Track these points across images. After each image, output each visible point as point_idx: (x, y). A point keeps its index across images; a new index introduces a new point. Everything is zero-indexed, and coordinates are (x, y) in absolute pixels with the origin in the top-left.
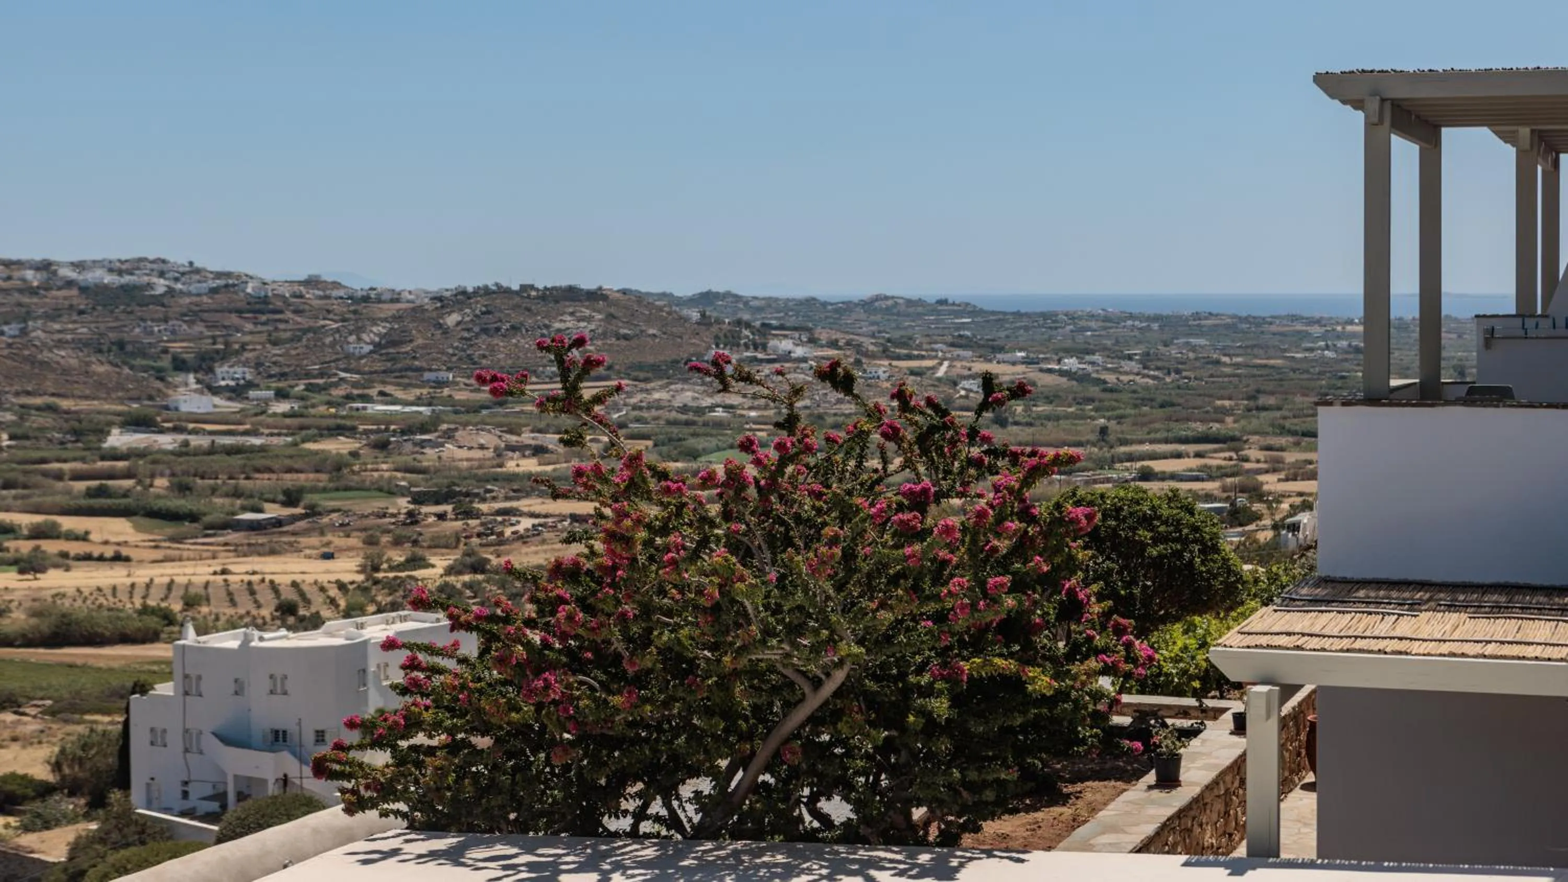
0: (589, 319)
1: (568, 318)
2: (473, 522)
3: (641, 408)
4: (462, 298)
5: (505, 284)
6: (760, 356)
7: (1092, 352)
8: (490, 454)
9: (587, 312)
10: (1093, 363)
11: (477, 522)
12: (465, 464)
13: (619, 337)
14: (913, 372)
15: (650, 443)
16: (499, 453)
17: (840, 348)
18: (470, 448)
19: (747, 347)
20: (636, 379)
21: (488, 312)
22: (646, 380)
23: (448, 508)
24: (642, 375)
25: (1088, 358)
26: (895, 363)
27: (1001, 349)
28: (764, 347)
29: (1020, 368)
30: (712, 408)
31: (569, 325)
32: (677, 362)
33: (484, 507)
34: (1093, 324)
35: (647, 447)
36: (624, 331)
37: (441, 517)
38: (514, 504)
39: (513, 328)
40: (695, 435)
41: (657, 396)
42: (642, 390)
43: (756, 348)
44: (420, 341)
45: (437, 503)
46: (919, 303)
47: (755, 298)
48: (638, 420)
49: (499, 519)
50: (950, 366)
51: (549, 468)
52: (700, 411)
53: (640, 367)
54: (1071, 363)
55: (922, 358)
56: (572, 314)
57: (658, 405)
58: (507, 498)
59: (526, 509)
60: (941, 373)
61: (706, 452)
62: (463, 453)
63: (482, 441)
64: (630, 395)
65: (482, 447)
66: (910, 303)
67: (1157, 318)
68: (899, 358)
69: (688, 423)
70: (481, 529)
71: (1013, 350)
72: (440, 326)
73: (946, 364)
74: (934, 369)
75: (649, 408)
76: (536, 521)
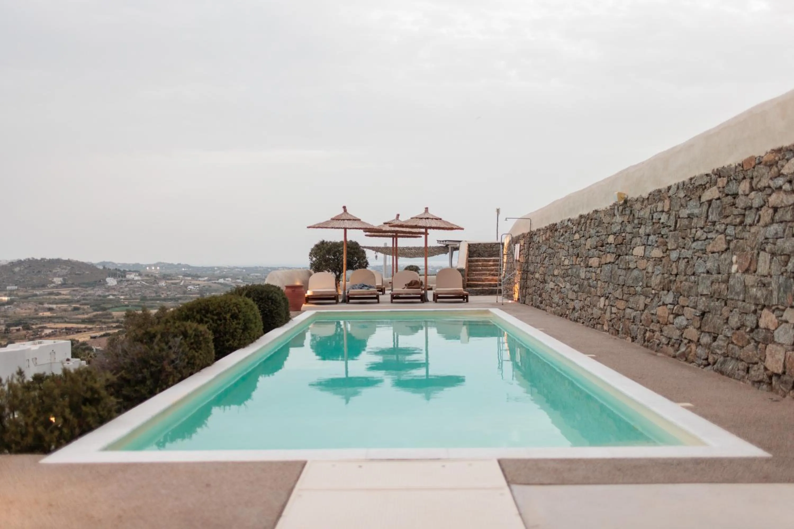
0: (65, 269)
1: (58, 268)
2: (30, 331)
3: (85, 296)
4: (20, 263)
5: (36, 258)
6: (123, 279)
7: (227, 277)
8: (33, 311)
9: (64, 267)
10: (228, 281)
11: (32, 331)
12: (24, 315)
13: (76, 274)
14: (173, 284)
15: (89, 306)
16: (36, 310)
17: (149, 277)
18: (25, 309)
19: (119, 277)
20: (82, 287)
21: (30, 267)
22: (86, 288)
23: (21, 328)
24: (84, 286)
25: (227, 279)
26: (167, 281)
27: (199, 277)
28: (125, 277)
29: (206, 282)
30: (109, 296)
31: (59, 270)
32: (96, 282)
33: (34, 327)
34: (226, 270)
35: (88, 308)
36: (77, 272)
37: (18, 330)
38: (45, 325)
39: (39, 272)
40: (104, 303)
41: (89, 292)
42: (84, 291)
43: (122, 277)
44: (5, 276)
45: (16, 326)
46: (172, 264)
47: (119, 264)
48: (84, 299)
49: (40, 330)
50: (184, 282)
51: (55, 315)
52: (105, 296)
53: (84, 284)
54: (221, 281)
55: (175, 279)
56: (59, 267)
57: (90, 295)
58: (40, 324)
59: (49, 327)
60: (182, 284)
61: (109, 308)
62: (23, 311)
63: (30, 307)
64: (80, 292)
65: (30, 309)
66: (169, 265)
67: (244, 268)
68: (168, 280)
69: (101, 300)
70: (33, 333)
71: (204, 277)
72: (13, 271)
73: (183, 281)
74: (180, 283)
75: (87, 296)
76: (53, 330)
